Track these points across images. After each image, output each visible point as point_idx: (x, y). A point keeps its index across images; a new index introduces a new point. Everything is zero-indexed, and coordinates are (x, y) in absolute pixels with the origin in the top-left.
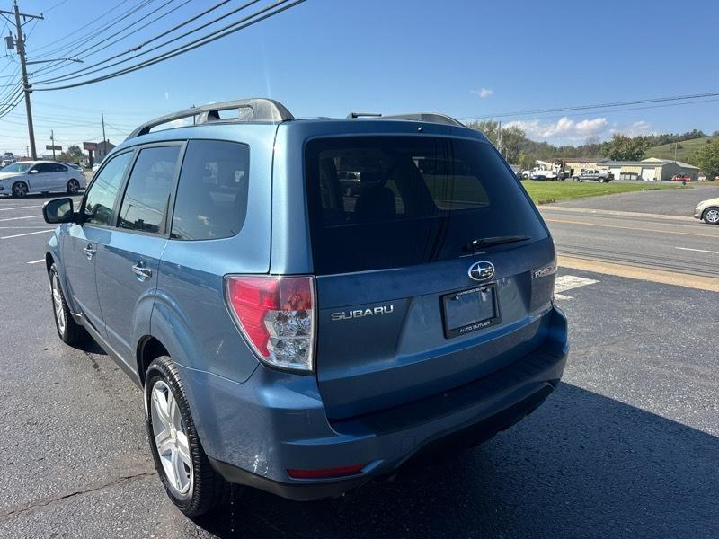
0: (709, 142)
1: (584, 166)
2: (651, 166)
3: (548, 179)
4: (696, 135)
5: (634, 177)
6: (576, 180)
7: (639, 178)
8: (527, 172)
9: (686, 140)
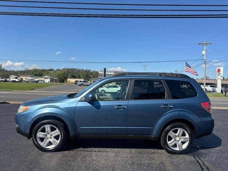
0: (55, 72)
1: (26, 78)
2: (47, 78)
3: (17, 82)
4: (52, 70)
5: (42, 81)
6: (26, 82)
7: (44, 82)
8: (8, 79)
9: (49, 71)
